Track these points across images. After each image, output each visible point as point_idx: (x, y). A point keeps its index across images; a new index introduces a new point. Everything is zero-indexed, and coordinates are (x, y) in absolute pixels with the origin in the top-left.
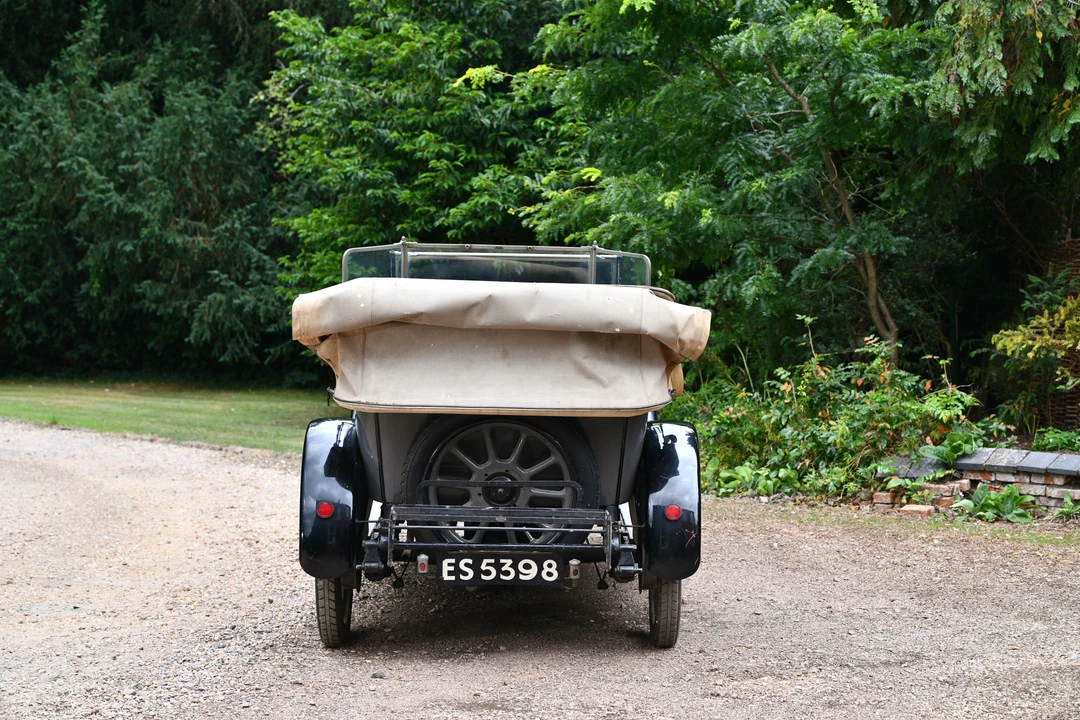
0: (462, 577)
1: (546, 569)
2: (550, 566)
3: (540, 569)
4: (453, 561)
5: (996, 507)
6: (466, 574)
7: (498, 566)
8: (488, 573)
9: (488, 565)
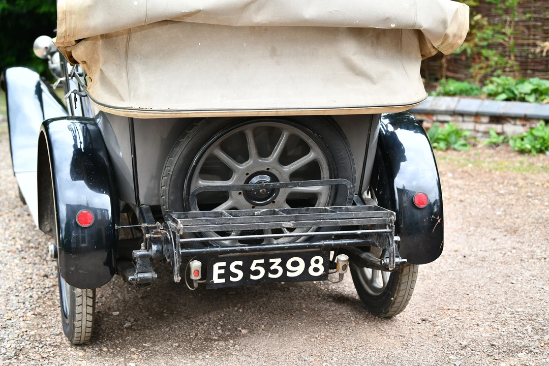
0: (232, 279)
1: (313, 265)
2: (317, 262)
3: (308, 265)
4: (224, 264)
5: (445, 140)
6: (236, 275)
7: (267, 266)
8: (257, 273)
9: (258, 265)
